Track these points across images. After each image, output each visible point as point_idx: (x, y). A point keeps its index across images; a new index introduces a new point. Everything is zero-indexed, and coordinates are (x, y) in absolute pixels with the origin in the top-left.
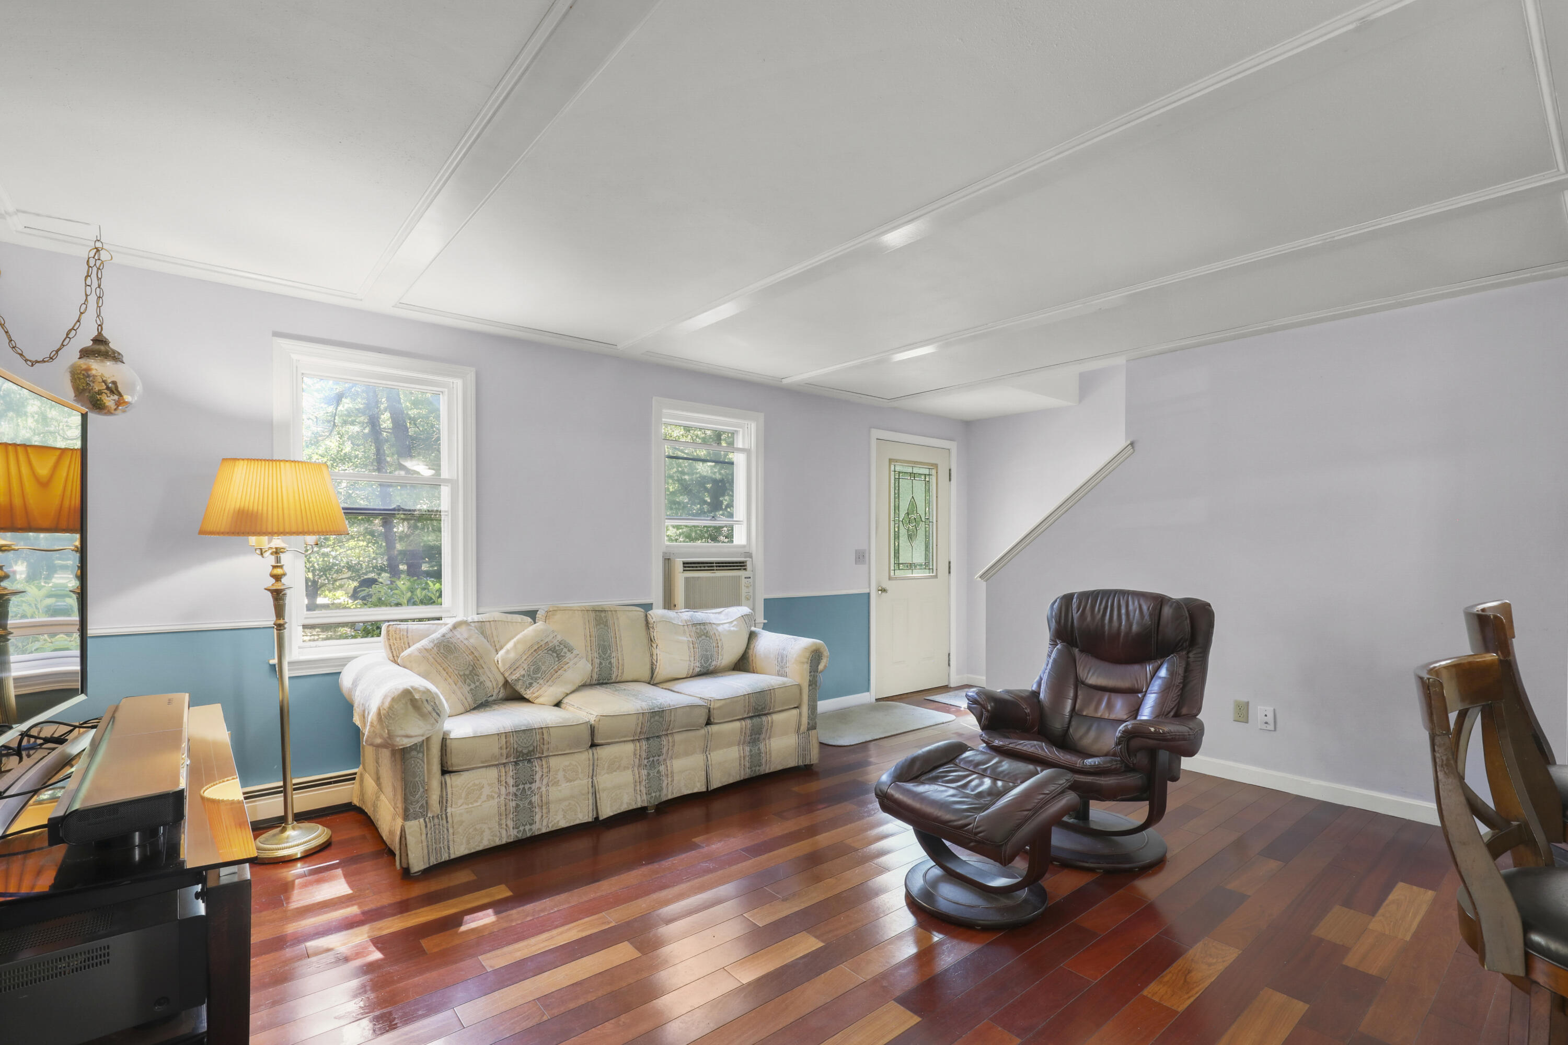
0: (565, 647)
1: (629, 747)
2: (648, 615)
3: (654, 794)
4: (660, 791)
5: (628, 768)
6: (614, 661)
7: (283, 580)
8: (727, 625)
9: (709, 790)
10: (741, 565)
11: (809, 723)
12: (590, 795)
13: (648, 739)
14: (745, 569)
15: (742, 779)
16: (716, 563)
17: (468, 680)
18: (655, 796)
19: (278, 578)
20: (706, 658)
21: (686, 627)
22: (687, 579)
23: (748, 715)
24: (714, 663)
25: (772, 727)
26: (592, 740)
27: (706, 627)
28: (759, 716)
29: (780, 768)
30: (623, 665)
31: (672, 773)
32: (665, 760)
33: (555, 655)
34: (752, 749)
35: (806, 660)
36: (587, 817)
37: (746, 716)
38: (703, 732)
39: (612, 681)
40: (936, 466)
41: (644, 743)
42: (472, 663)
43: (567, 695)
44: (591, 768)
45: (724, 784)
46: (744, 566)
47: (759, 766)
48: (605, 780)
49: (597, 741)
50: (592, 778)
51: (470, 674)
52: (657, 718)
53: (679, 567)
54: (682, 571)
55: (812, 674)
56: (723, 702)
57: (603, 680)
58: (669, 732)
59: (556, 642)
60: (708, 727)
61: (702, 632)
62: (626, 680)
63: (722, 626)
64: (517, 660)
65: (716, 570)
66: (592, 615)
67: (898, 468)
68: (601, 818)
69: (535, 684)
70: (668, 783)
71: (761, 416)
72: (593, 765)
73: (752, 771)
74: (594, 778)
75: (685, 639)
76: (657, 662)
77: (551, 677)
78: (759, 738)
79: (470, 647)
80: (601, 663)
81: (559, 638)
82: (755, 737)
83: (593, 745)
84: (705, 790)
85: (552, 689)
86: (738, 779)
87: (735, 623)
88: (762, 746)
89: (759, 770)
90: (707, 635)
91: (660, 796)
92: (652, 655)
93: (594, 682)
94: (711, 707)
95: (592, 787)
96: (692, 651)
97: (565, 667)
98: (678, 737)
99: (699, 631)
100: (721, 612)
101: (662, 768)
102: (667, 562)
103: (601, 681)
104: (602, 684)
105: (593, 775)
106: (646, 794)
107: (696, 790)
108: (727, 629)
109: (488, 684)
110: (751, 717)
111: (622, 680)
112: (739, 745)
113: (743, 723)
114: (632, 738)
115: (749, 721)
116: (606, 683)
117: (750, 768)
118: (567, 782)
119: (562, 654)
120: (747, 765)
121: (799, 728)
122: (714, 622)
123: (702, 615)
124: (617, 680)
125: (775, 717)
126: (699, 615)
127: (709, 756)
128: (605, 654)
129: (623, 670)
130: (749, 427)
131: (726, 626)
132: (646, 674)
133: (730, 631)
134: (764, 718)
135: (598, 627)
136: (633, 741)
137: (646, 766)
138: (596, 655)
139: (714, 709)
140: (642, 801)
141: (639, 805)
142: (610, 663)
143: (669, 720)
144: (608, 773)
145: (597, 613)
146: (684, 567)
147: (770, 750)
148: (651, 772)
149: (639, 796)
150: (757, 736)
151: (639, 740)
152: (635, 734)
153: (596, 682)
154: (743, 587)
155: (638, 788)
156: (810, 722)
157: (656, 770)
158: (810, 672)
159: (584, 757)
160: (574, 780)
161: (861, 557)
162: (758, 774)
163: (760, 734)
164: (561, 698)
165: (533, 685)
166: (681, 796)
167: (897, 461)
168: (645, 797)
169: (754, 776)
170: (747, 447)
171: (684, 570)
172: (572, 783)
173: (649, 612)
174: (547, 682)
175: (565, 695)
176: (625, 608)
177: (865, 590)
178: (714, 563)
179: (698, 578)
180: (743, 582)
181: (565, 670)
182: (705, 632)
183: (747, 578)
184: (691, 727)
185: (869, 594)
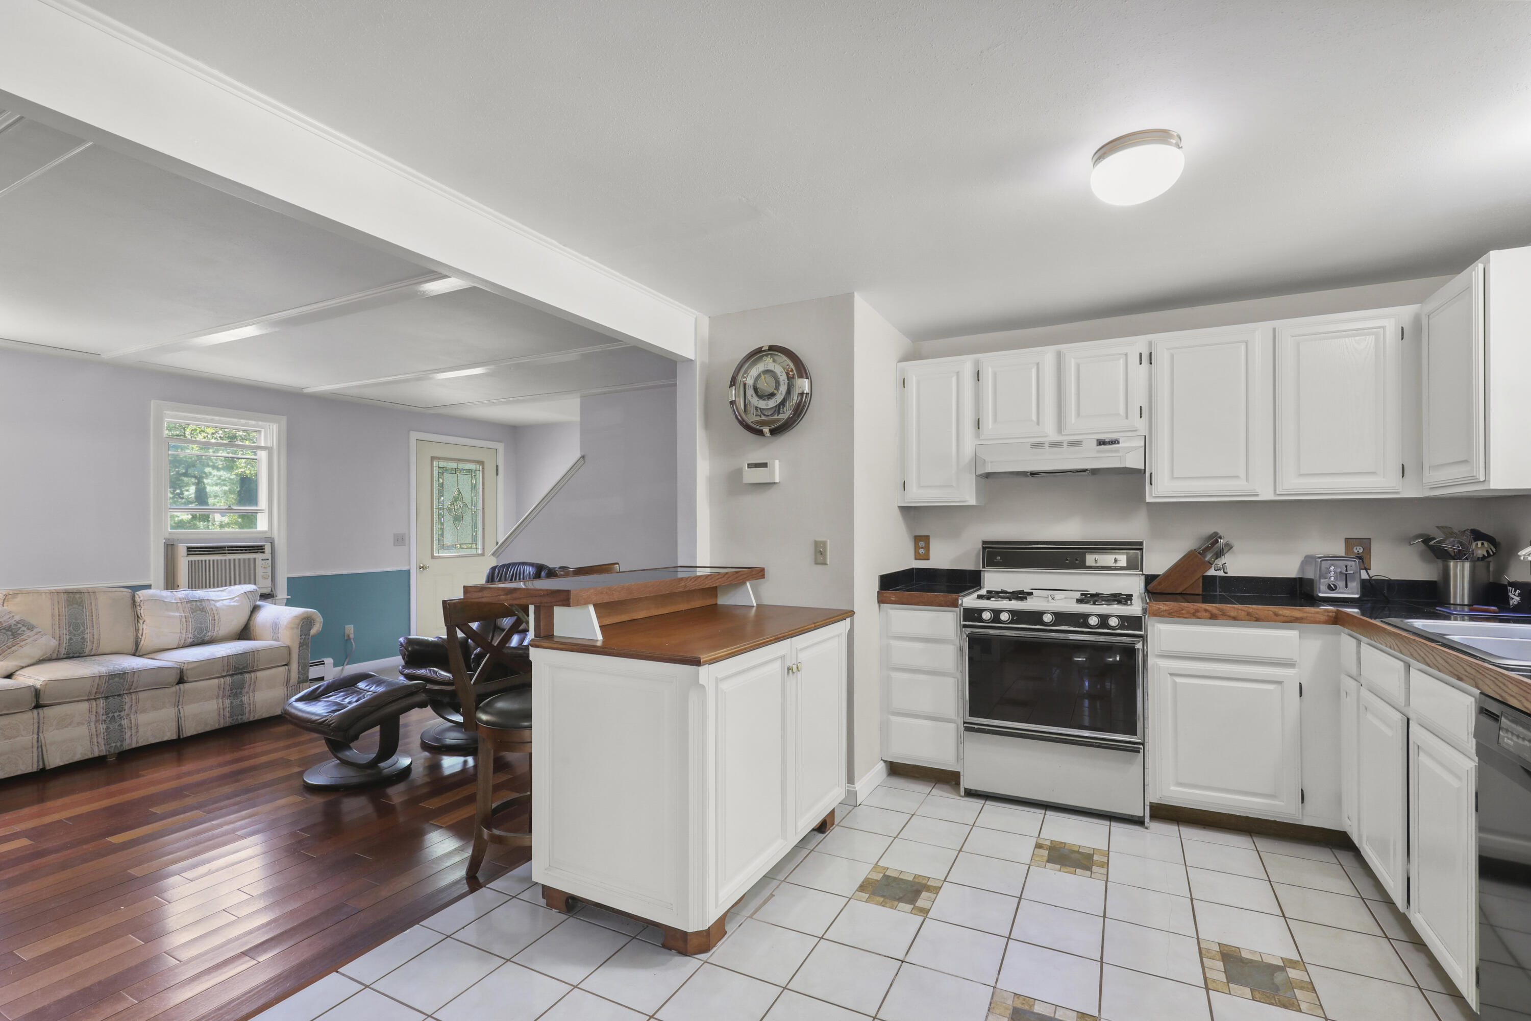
0: (23, 625)
1: (85, 706)
2: (136, 596)
3: (114, 744)
4: (122, 741)
5: (83, 724)
6: (88, 637)
8: (228, 601)
9: (181, 737)
10: (259, 549)
11: (299, 678)
12: (35, 749)
13: (107, 698)
14: (263, 552)
15: (222, 726)
16: (228, 547)
18: (116, 746)
20: (201, 630)
21: (179, 604)
22: (191, 563)
23: (228, 673)
24: (210, 634)
25: (255, 682)
26: (37, 701)
27: (203, 603)
28: (241, 673)
29: (266, 715)
30: (99, 640)
31: (137, 726)
32: (128, 715)
33: (10, 633)
34: (233, 701)
35: (296, 626)
36: (31, 768)
37: (225, 674)
38: (174, 689)
39: (86, 654)
40: (482, 463)
41: (102, 703)
43: (23, 668)
44: (36, 726)
45: (200, 732)
46: (262, 549)
47: (242, 715)
48: (51, 735)
49: (41, 702)
50: (38, 734)
52: (117, 679)
53: (182, 549)
54: (186, 554)
55: (303, 637)
56: (198, 664)
57: (73, 653)
58: (131, 691)
59: (12, 622)
60: (181, 685)
61: (198, 608)
62: (102, 653)
63: (221, 602)
65: (228, 553)
66: (64, 596)
67: (442, 464)
68: (48, 768)
70: (131, 735)
71: (284, 420)
72: (39, 723)
73: (233, 720)
74: (41, 734)
75: (177, 614)
76: (142, 636)
77: (2, 653)
78: (241, 692)
80: (71, 639)
81: (17, 618)
82: (236, 691)
83: (38, 706)
84: (175, 737)
85: (2, 663)
86: (217, 726)
87: (237, 598)
88: (245, 699)
89: (242, 719)
90: (203, 610)
91: (121, 745)
92: (137, 630)
93: (62, 656)
94: (185, 668)
95: (38, 742)
96: (185, 625)
97: (22, 644)
98: (142, 695)
99: (194, 607)
101: (125, 722)
102: (170, 548)
103: (71, 655)
104: (73, 657)
105: (38, 732)
106: (105, 744)
107: (165, 739)
108: (228, 604)
110: (231, 675)
111: (98, 653)
112: (217, 698)
113: (222, 680)
114: (87, 698)
115: (228, 678)
116: (79, 657)
117: (231, 716)
118: (6, 739)
119: (19, 632)
120: (227, 715)
121: (288, 681)
122: (214, 598)
123: (200, 594)
124: (92, 653)
125: (259, 674)
126: (197, 593)
127: (181, 709)
128: (76, 631)
129: (99, 644)
130: (271, 428)
131: (225, 603)
132: (131, 646)
133: (229, 606)
134: (247, 675)
135: (71, 607)
136: (88, 700)
137: (105, 721)
138: (64, 631)
139: (187, 670)
140: (100, 751)
141: (96, 754)
142: (83, 638)
143: (132, 680)
144: (57, 729)
145: (71, 595)
146: (188, 551)
147: (254, 702)
148: (111, 726)
149: (96, 747)
150: (239, 691)
151: (95, 699)
152: (90, 693)
153: (65, 656)
154: (260, 568)
155: (95, 740)
156: (301, 676)
157: (118, 724)
158: (301, 636)
159: (29, 717)
160: (16, 737)
161: (400, 540)
162: (240, 722)
163: (242, 689)
164: (13, 671)
166: (149, 745)
167: (439, 458)
168: (103, 748)
169: (236, 723)
170: (269, 445)
171: (188, 555)
172: (12, 740)
173: (138, 593)
175: (19, 668)
176: (111, 590)
177: (406, 568)
178: (225, 547)
179: (206, 561)
180: (260, 563)
181: (21, 646)
182: (201, 607)
183: (265, 560)
184: (159, 686)
185: (409, 571)
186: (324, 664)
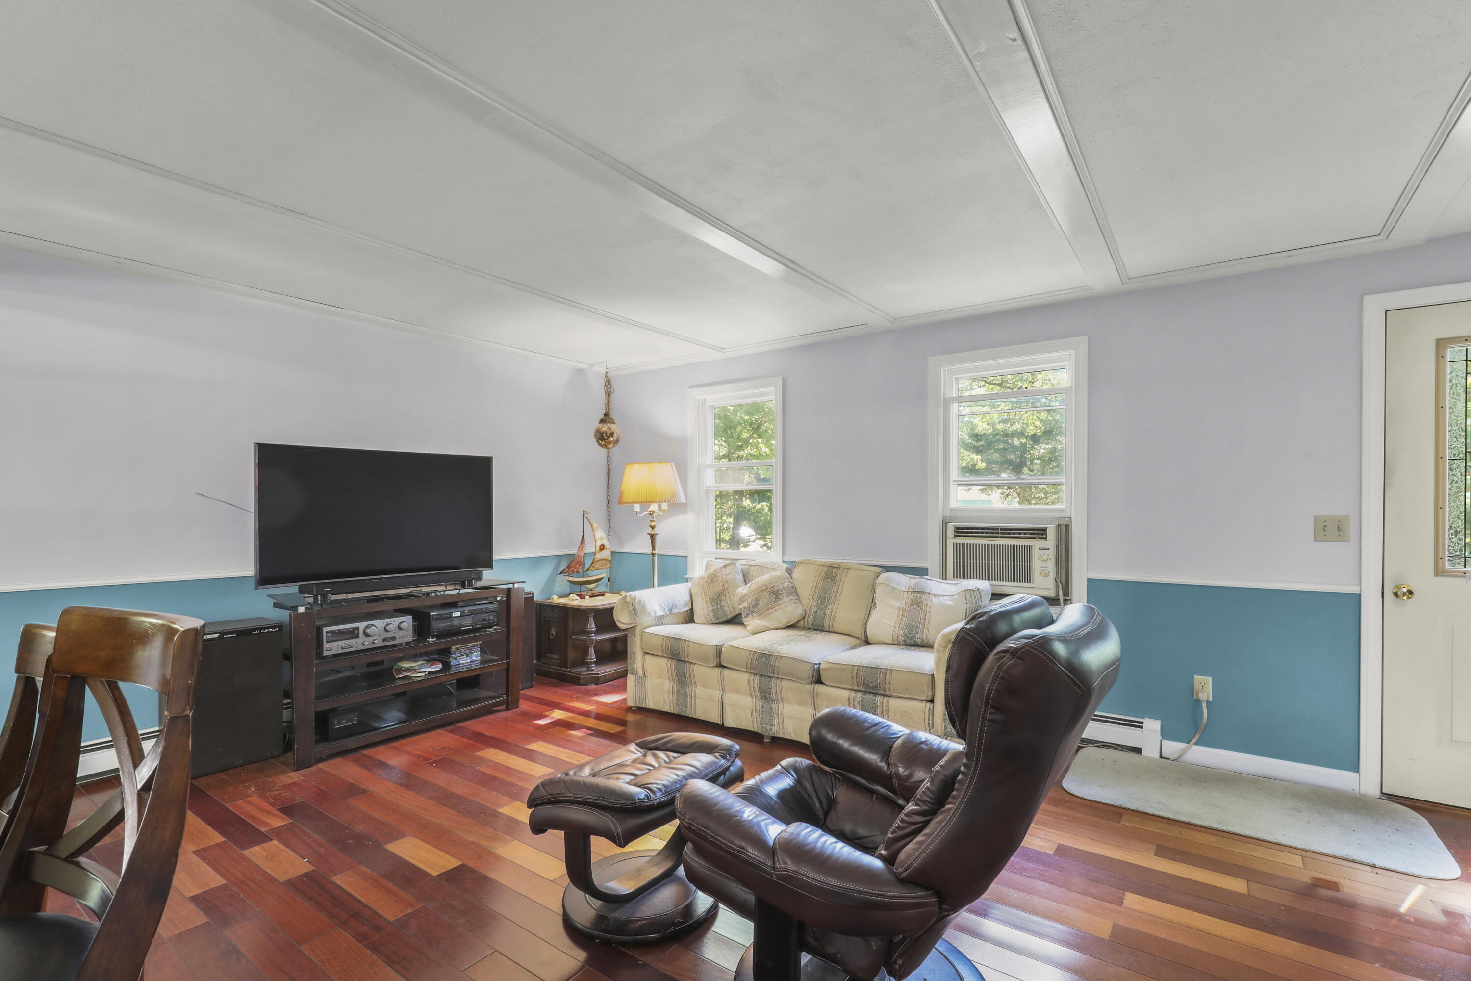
1: (746, 678)
2: (880, 577)
3: (766, 726)
4: (772, 726)
5: (747, 695)
6: (830, 612)
7: (655, 529)
10: (1039, 533)
12: (719, 703)
16: (1001, 529)
17: (714, 603)
18: (767, 728)
19: (653, 527)
20: (911, 629)
22: (955, 545)
23: (858, 688)
25: (890, 710)
26: (719, 660)
28: (873, 694)
30: (834, 617)
31: (782, 714)
32: (775, 700)
33: (774, 596)
36: (716, 719)
37: (856, 688)
39: (822, 629)
41: (757, 679)
42: (720, 592)
46: (1043, 534)
48: (730, 697)
49: (722, 663)
50: (722, 692)
51: (717, 599)
54: (953, 536)
57: (817, 626)
61: (917, 600)
62: (837, 632)
64: (746, 595)
65: (1001, 537)
66: (825, 569)
68: (726, 725)
69: (751, 615)
71: (1083, 342)
72: (721, 681)
77: (762, 614)
79: (724, 581)
81: (786, 584)
85: (759, 621)
87: (956, 596)
90: (921, 604)
91: (771, 730)
92: (869, 615)
93: (810, 626)
95: (721, 698)
96: (900, 619)
97: (777, 608)
99: (914, 599)
100: (958, 583)
101: (774, 706)
104: (815, 629)
108: (944, 602)
109: (726, 608)
110: (863, 692)
111: (831, 629)
113: (853, 693)
114: (747, 670)
116: (819, 630)
119: (780, 597)
125: (892, 702)
128: (822, 605)
129: (834, 621)
131: (943, 599)
132: (860, 631)
133: (944, 605)
135: (825, 581)
138: (815, 604)
139: (822, 670)
140: (757, 727)
141: (755, 730)
142: (827, 613)
144: (732, 693)
145: (830, 569)
146: (958, 533)
148: (765, 705)
149: (755, 722)
151: (753, 674)
152: (747, 666)
153: (805, 625)
155: (754, 715)
157: (769, 706)
159: (716, 673)
161: (1331, 529)
165: (749, 616)
168: (759, 725)
171: (956, 536)
173: (883, 574)
174: (759, 615)
175: (768, 629)
176: (863, 567)
177: (1353, 589)
178: (998, 529)
179: (970, 545)
180: (1036, 554)
181: (775, 610)
182: (919, 601)
183: (1043, 549)
184: (788, 676)
185: (1360, 594)
186: (1142, 727)
